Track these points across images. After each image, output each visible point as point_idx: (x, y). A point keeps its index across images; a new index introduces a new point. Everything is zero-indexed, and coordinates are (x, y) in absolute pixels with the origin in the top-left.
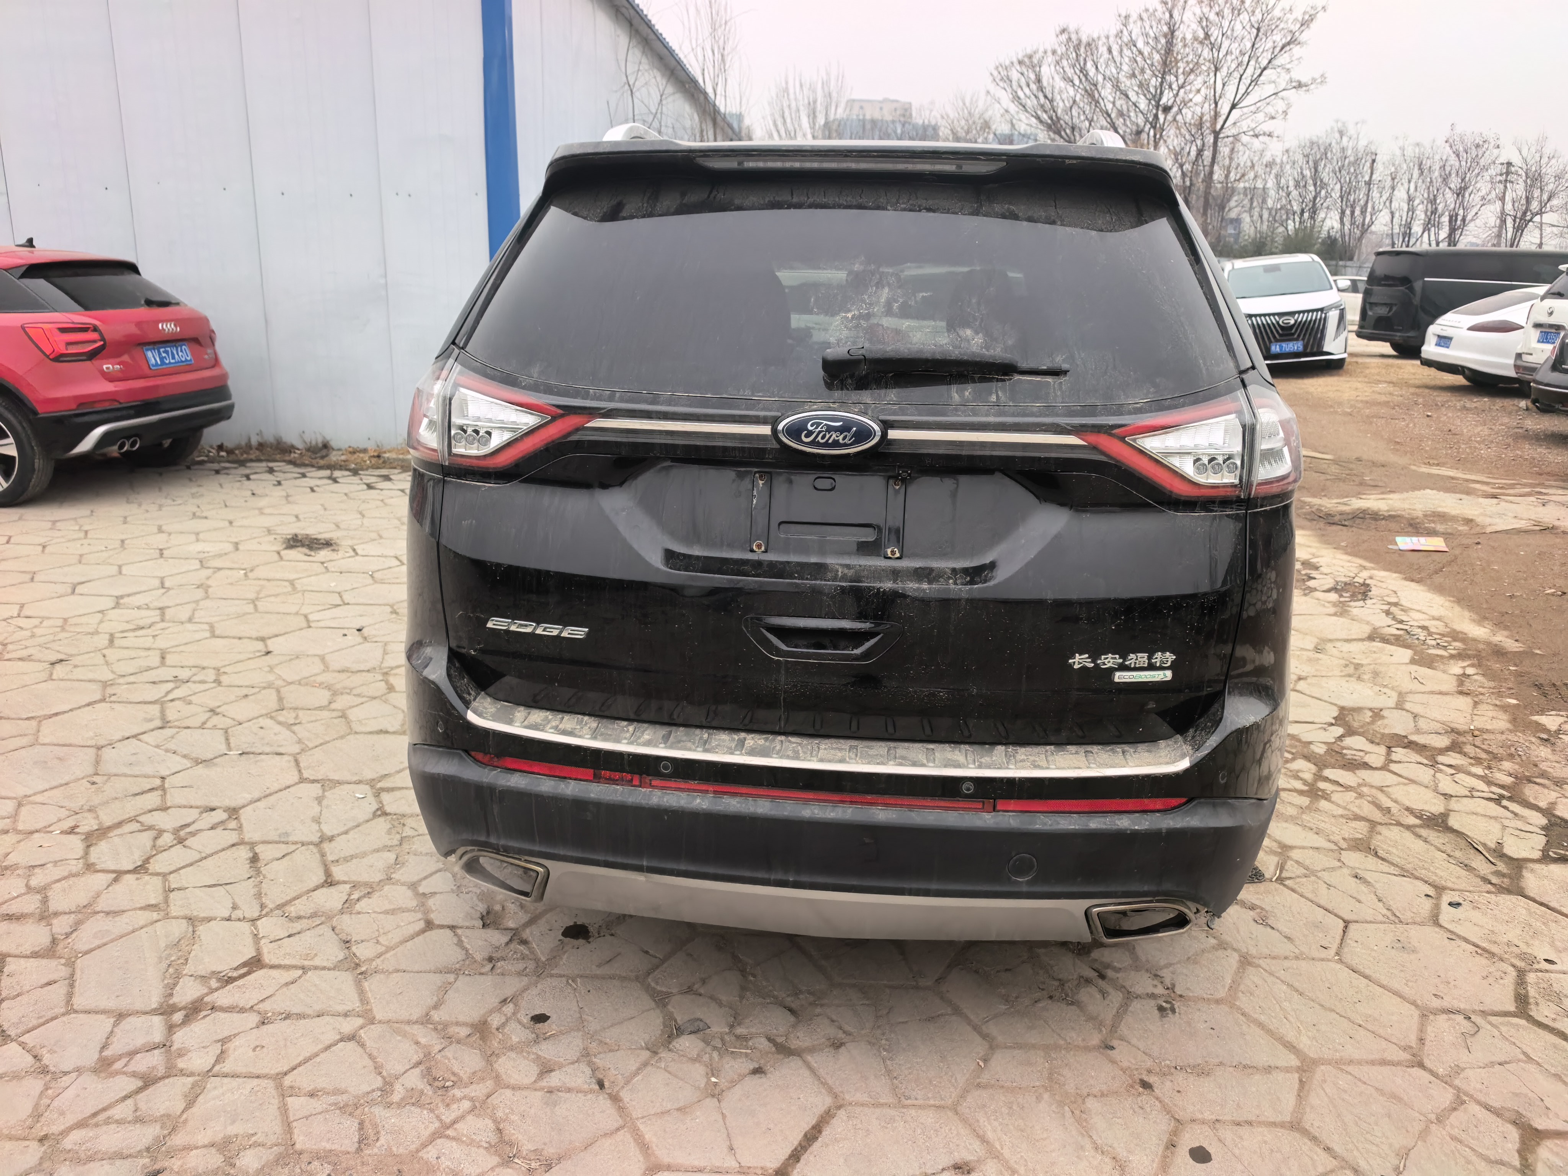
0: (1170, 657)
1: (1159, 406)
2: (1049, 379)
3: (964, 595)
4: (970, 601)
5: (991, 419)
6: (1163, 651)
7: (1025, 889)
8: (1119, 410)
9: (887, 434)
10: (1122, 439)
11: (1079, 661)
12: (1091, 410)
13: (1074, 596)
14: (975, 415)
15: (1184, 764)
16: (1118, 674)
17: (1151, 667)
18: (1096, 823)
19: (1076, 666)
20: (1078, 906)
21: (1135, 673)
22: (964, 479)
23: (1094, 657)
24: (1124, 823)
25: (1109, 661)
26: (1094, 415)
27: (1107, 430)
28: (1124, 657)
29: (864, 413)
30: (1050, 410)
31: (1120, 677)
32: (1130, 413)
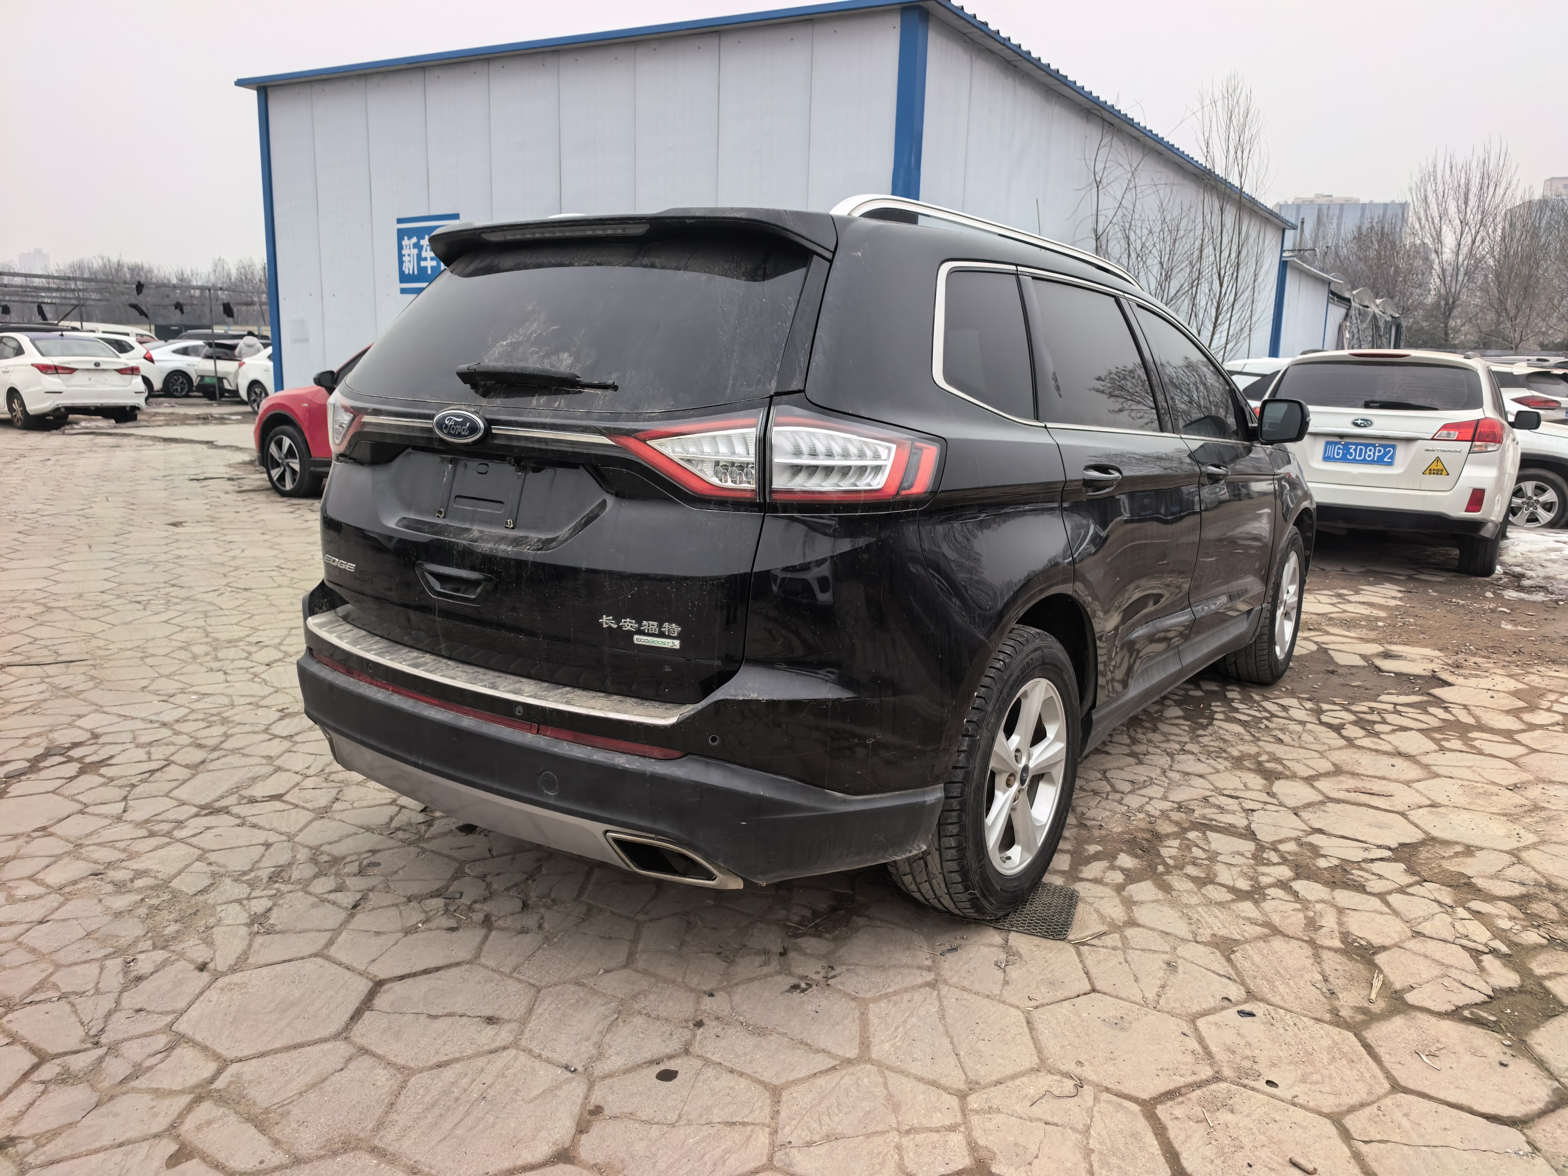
0: (676, 629)
1: (670, 415)
2: (599, 392)
3: (531, 559)
4: (535, 564)
5: (548, 420)
6: (671, 622)
7: (552, 802)
8: (637, 418)
9: (490, 429)
10: (644, 441)
11: (606, 621)
12: (616, 416)
13: (600, 567)
14: (540, 417)
15: (672, 720)
16: (636, 637)
17: (661, 635)
18: (599, 756)
19: (605, 626)
20: (598, 828)
21: (649, 638)
22: (560, 471)
23: (618, 621)
24: (622, 761)
25: (629, 624)
26: (616, 420)
27: (629, 433)
28: (639, 623)
29: (476, 413)
30: (588, 415)
31: (638, 639)
32: (645, 420)
